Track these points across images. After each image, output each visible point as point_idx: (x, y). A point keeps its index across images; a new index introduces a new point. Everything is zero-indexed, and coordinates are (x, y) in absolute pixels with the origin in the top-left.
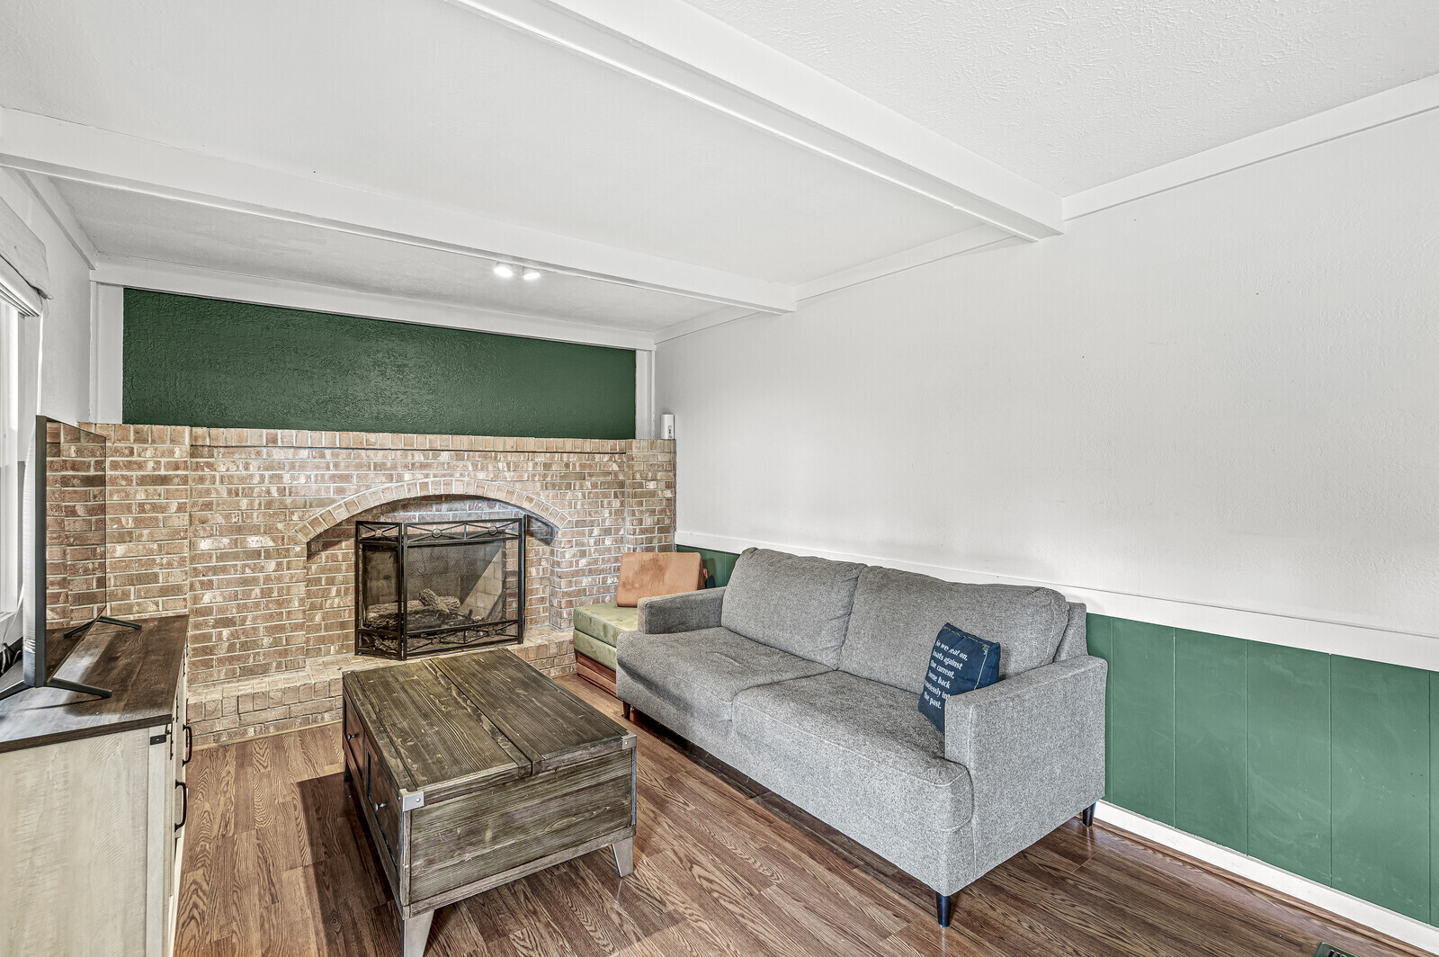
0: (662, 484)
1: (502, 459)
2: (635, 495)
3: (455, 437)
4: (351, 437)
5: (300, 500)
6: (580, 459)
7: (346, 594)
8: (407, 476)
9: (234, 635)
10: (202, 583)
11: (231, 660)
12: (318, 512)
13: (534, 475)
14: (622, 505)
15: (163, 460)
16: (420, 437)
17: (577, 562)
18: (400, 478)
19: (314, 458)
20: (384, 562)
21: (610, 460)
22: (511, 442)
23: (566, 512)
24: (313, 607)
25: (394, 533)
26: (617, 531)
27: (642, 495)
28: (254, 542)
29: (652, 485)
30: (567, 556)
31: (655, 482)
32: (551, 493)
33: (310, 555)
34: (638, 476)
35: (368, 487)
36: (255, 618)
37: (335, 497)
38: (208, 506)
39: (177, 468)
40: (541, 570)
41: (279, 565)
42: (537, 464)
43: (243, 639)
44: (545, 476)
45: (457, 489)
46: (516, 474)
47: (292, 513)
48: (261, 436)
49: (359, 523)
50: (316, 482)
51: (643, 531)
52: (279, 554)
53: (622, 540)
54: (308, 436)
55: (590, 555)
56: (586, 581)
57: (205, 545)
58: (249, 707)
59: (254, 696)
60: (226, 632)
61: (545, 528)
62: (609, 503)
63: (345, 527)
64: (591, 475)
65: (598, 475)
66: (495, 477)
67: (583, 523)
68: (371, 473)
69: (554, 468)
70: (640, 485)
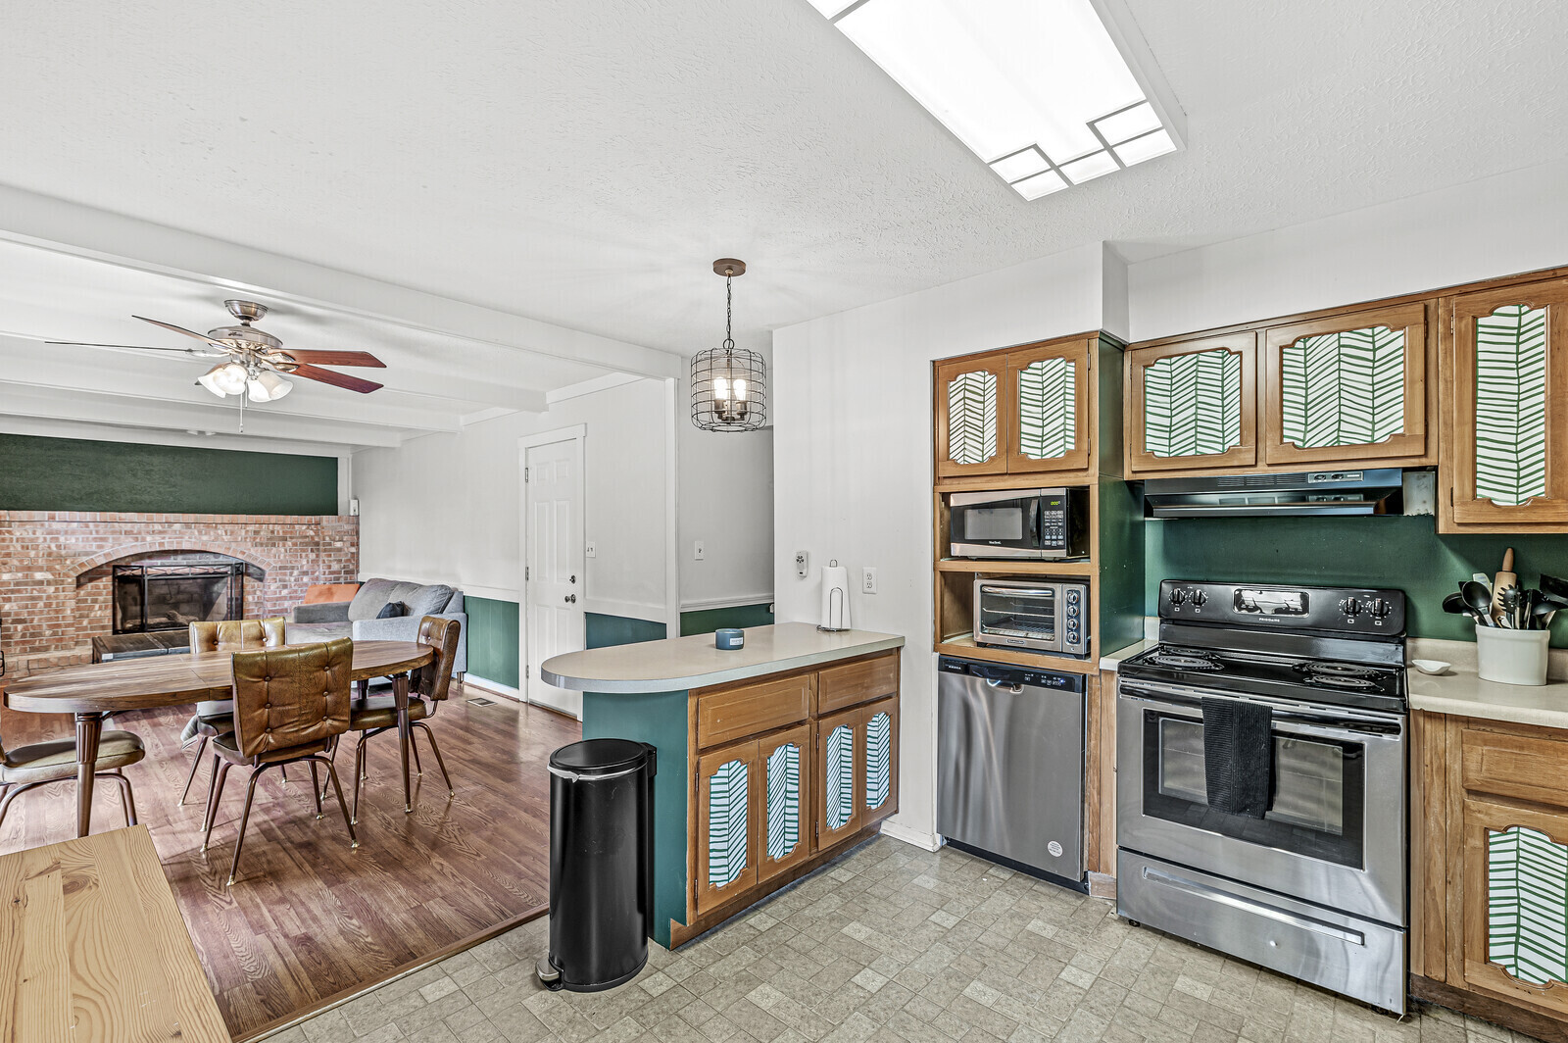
0: (348, 544)
1: (221, 528)
2: (325, 551)
3: (185, 515)
4: (108, 515)
5: (71, 552)
6: (283, 528)
7: (106, 609)
8: (149, 539)
9: (26, 629)
11: (23, 643)
12: (84, 559)
13: (246, 538)
14: (317, 556)
16: (159, 515)
17: (280, 592)
18: (144, 539)
19: (82, 527)
20: (133, 589)
21: (308, 528)
22: (227, 518)
23: (271, 561)
24: (81, 616)
25: (138, 572)
26: (313, 573)
27: (330, 550)
28: (39, 576)
29: (339, 545)
30: (272, 588)
31: (341, 542)
32: (260, 549)
33: (79, 585)
34: (327, 539)
35: (120, 545)
36: (40, 619)
37: (97, 550)
38: (8, 555)
40: (256, 597)
41: (57, 589)
42: (248, 531)
43: (32, 631)
44: (255, 539)
45: (185, 546)
46: (232, 537)
47: (66, 560)
48: (44, 515)
49: (115, 567)
50: (83, 541)
51: (331, 573)
52: (57, 583)
53: (317, 578)
54: (78, 515)
55: (291, 587)
57: (6, 577)
58: (36, 666)
59: (39, 660)
60: (20, 627)
61: (260, 572)
62: (306, 555)
63: (105, 568)
64: (291, 538)
65: (297, 538)
66: (216, 539)
67: (285, 568)
68: (123, 536)
69: (262, 533)
70: (330, 544)
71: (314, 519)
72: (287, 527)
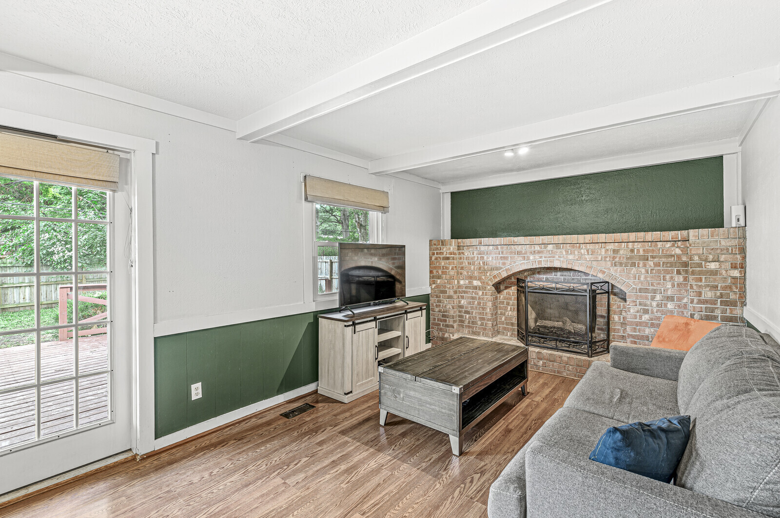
0: (728, 265)
1: (584, 248)
3: (555, 237)
5: (490, 267)
6: (643, 246)
7: (514, 311)
8: (531, 258)
9: (469, 317)
10: (461, 296)
12: (495, 272)
13: (606, 257)
14: (685, 279)
15: (448, 251)
16: (537, 238)
17: (641, 317)
18: (528, 259)
19: (495, 249)
21: (673, 246)
22: (588, 237)
23: (631, 282)
25: (524, 284)
26: (680, 299)
27: (700, 273)
28: (476, 283)
29: (713, 266)
30: (632, 311)
31: (717, 263)
32: (619, 269)
34: (696, 258)
35: (515, 262)
36: (476, 313)
37: (502, 266)
38: (462, 268)
39: (451, 254)
40: (622, 318)
41: (483, 293)
42: (608, 250)
43: (472, 320)
44: (614, 258)
45: (557, 264)
46: (593, 256)
47: (487, 272)
49: (518, 279)
50: (495, 260)
51: (702, 302)
52: (483, 289)
53: (684, 307)
54: (492, 240)
55: (652, 313)
56: (648, 331)
57: (462, 282)
60: (467, 316)
62: (672, 278)
64: (653, 257)
65: (660, 257)
66: (580, 258)
67: (646, 290)
68: (516, 256)
69: (621, 252)
70: (700, 265)
71: (680, 234)
72: (647, 246)
